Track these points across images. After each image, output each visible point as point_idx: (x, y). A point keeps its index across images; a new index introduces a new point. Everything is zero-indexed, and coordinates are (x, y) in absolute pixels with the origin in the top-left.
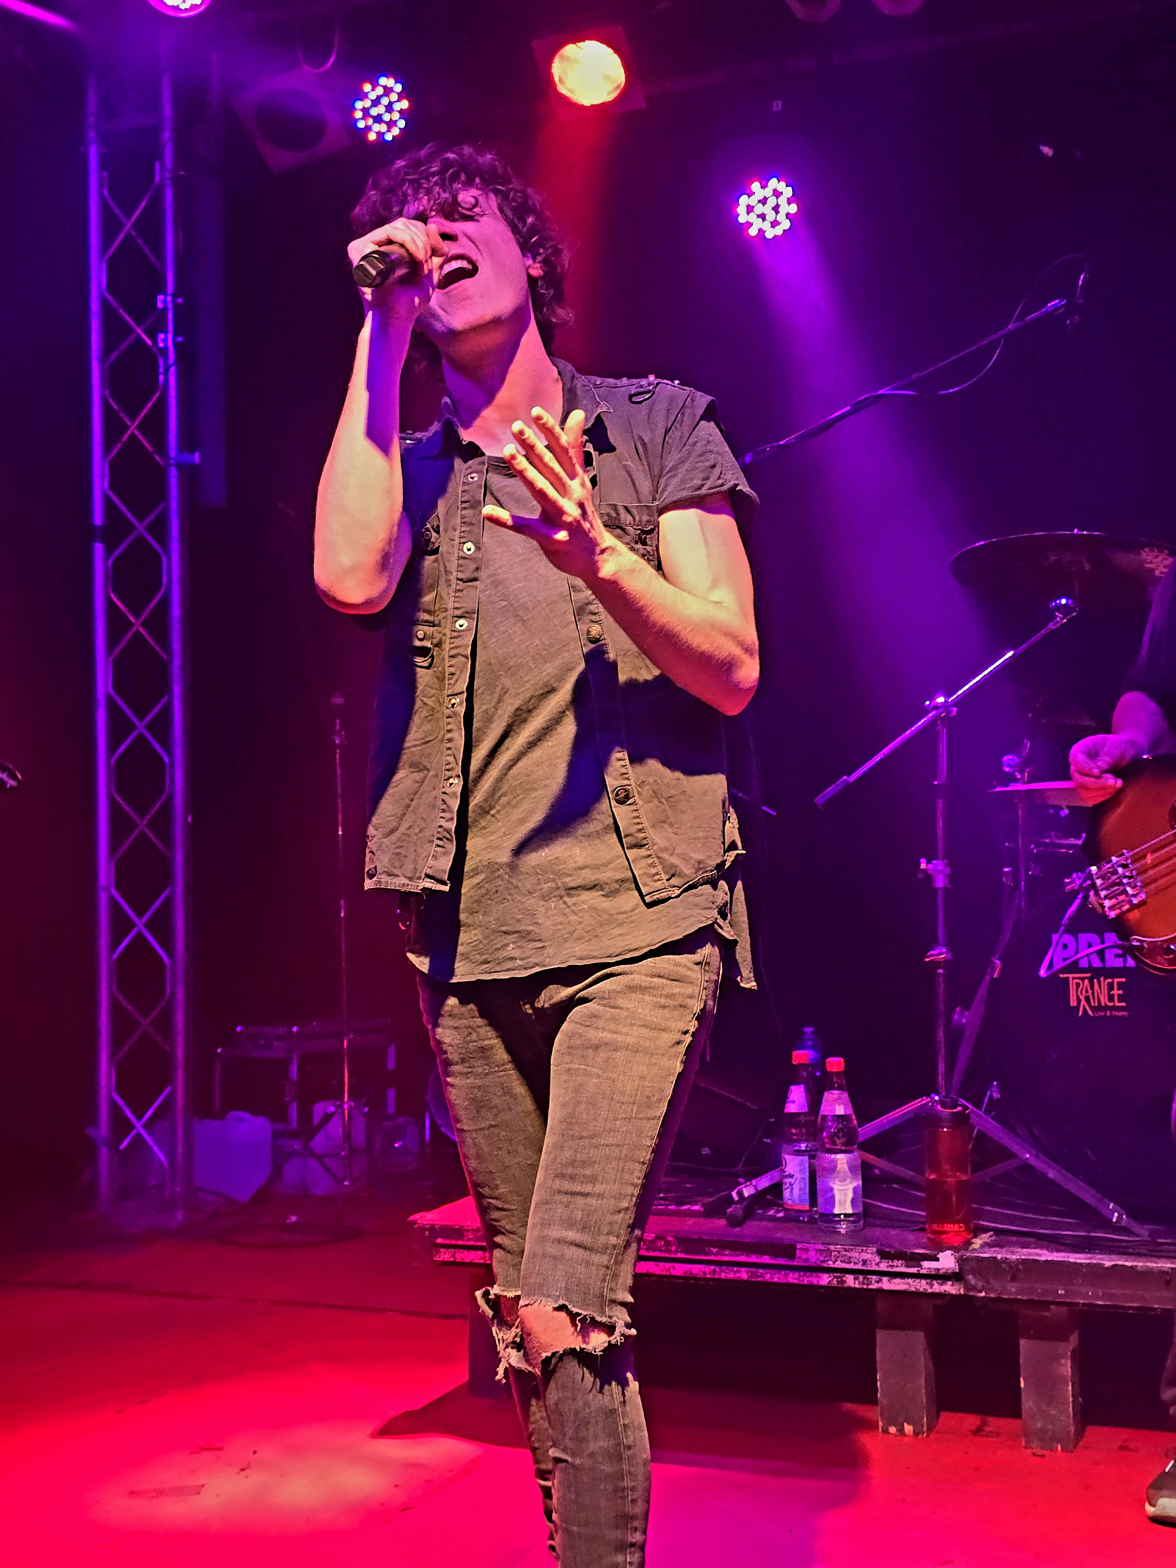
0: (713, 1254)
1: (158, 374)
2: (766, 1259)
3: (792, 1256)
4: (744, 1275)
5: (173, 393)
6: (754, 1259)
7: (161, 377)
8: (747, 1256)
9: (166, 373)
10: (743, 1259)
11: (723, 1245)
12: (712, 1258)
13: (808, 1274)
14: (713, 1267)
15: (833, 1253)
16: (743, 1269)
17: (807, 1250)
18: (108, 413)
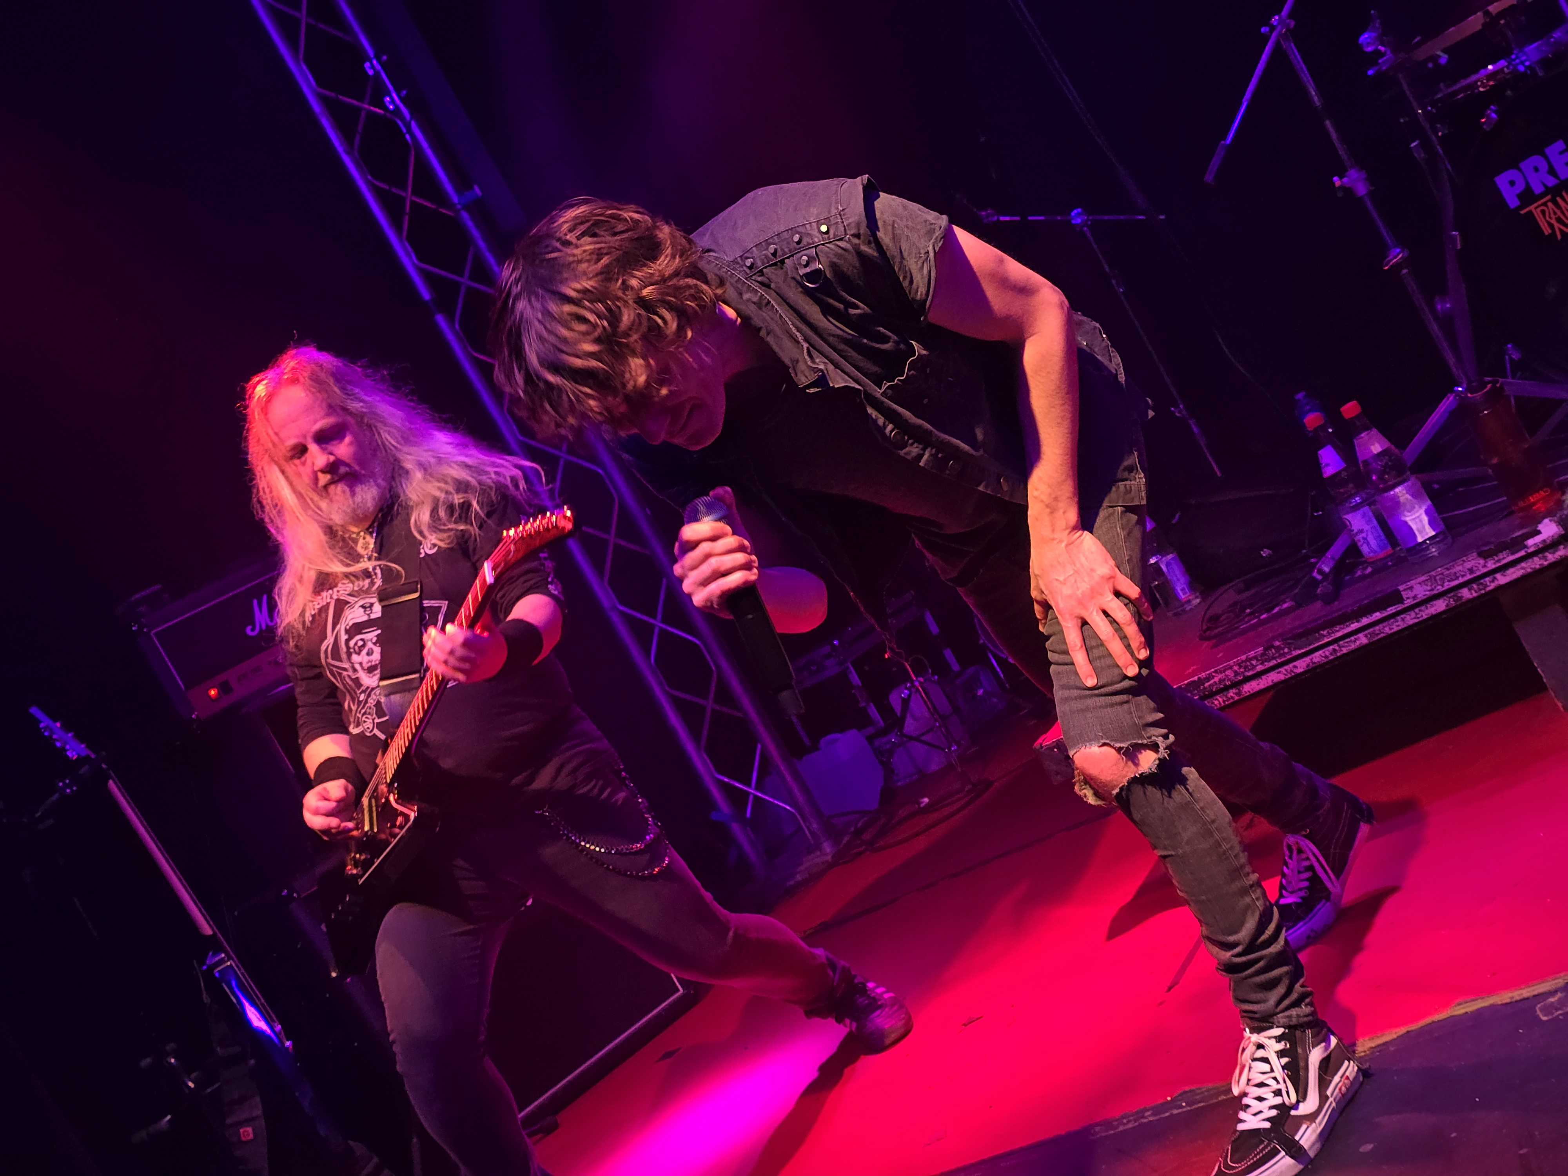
0: (1324, 636)
1: (403, 135)
2: (1377, 615)
3: (1401, 600)
4: (1363, 639)
5: (425, 145)
6: (1365, 621)
7: (408, 136)
8: (1358, 622)
9: (409, 131)
10: (1355, 626)
11: (1331, 624)
12: (1326, 640)
13: (1423, 608)
14: (1332, 647)
15: (1438, 578)
16: (1360, 635)
17: (1411, 588)
18: (382, 197)
